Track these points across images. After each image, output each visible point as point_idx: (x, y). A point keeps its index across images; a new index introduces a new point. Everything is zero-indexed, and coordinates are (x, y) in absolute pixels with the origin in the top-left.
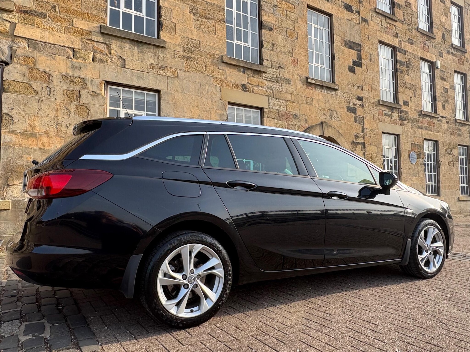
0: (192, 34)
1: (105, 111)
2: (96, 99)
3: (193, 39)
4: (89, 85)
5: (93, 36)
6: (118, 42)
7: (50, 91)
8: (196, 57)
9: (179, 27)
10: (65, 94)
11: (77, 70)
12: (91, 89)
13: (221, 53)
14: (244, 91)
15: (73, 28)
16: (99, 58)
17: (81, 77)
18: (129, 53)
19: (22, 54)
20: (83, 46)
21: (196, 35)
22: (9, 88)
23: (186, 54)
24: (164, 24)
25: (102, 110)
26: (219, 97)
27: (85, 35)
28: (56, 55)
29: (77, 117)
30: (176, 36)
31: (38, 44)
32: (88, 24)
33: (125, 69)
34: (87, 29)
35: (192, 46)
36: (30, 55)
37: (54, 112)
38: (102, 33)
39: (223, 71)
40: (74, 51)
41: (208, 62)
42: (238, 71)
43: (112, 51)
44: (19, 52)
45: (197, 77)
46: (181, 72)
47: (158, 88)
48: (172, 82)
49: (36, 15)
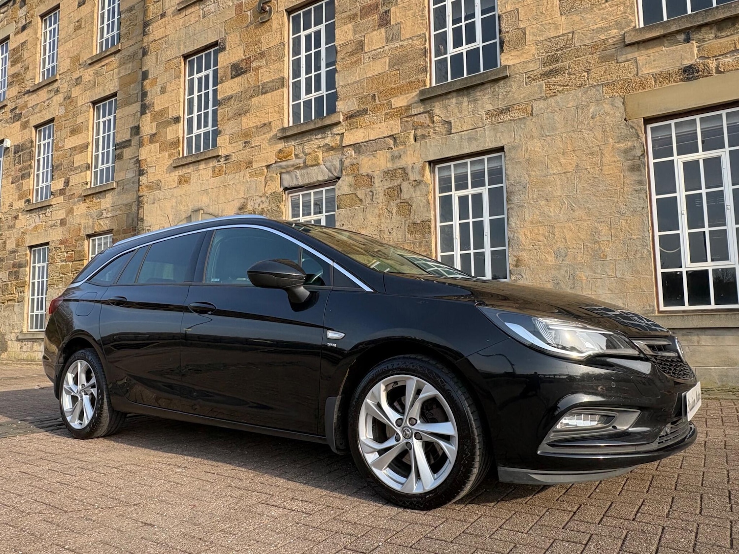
0: (557, 28)
1: (428, 202)
2: (417, 189)
3: (559, 37)
4: (410, 174)
5: (413, 110)
6: (441, 102)
7: (373, 195)
8: (566, 63)
9: (532, 30)
10: (386, 194)
11: (397, 160)
12: (412, 178)
13: (623, 29)
14: (689, 79)
15: (392, 110)
16: (421, 134)
17: (401, 167)
18: (456, 111)
19: (349, 164)
20: (403, 127)
21: (564, 24)
22: (340, 203)
23: (547, 69)
24: (505, 40)
25: (426, 202)
26: (621, 118)
27: (404, 113)
28: (376, 151)
29: (398, 218)
30: (526, 47)
31: (361, 146)
32: (407, 98)
33: (451, 135)
34: (405, 104)
35: (557, 50)
36: (355, 161)
37: (377, 219)
38: (422, 101)
39: (629, 63)
40: (394, 138)
41: (593, 62)
42: (672, 45)
43: (435, 119)
44: (347, 162)
45: (570, 99)
46: (539, 102)
47: (500, 145)
48: (522, 126)
49: (359, 116)
